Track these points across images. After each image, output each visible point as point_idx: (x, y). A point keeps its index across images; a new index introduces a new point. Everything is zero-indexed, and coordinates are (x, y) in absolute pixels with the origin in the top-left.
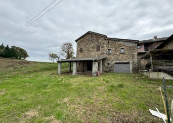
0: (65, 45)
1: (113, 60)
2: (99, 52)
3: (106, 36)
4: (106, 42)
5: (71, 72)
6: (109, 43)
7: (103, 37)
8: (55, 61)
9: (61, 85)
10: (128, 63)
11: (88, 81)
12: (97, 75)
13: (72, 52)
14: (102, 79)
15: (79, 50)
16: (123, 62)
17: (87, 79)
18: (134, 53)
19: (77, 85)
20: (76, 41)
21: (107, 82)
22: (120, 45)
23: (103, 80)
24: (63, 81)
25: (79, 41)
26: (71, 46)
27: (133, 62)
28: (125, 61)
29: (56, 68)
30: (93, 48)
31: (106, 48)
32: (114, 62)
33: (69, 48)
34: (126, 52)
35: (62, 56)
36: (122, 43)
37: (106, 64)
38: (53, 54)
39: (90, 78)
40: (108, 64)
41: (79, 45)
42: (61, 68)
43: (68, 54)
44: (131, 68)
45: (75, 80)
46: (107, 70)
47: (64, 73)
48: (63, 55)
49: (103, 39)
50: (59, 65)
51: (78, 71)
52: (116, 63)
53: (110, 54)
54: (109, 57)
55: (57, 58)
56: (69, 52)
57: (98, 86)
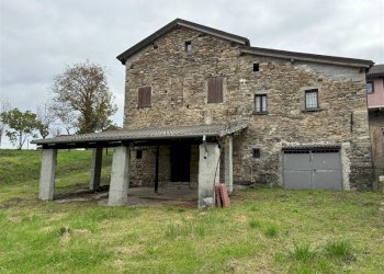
0: (73, 73)
1: (273, 136)
2: (220, 107)
3: (247, 42)
4: (246, 65)
5: (101, 188)
6: (256, 68)
7: (233, 44)
8: (28, 141)
9: (57, 258)
10: (335, 150)
11: (186, 233)
12: (220, 203)
13: (102, 106)
14: (244, 219)
15: (136, 95)
16: (313, 144)
17: (176, 220)
18: (356, 112)
19: (139, 258)
20: (123, 58)
21: (272, 233)
22: (303, 79)
23: (253, 225)
24: (66, 238)
25: (137, 58)
26: (99, 78)
27: (355, 147)
28: (322, 143)
29: (35, 173)
30: (195, 89)
31: (245, 89)
32: (277, 147)
33: (91, 89)
34: (323, 105)
35: (58, 120)
36: (308, 69)
37: (247, 156)
38: (17, 113)
39: (189, 216)
40: (256, 153)
41: (136, 74)
42: (56, 174)
43: (87, 112)
44: (347, 171)
45: (125, 226)
46: (252, 177)
47: (71, 195)
48: (62, 116)
49: (236, 52)
50: (47, 160)
51: (131, 185)
52: (287, 151)
53: (262, 113)
54: (257, 124)
55: (36, 132)
56: (88, 103)
57: (238, 256)
